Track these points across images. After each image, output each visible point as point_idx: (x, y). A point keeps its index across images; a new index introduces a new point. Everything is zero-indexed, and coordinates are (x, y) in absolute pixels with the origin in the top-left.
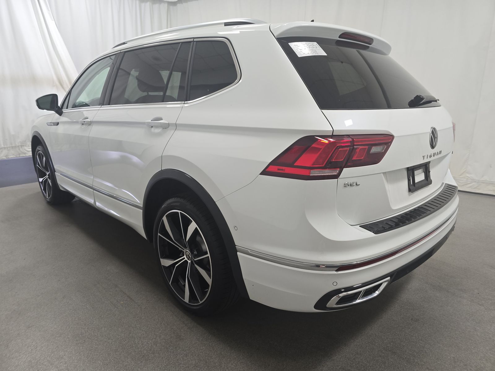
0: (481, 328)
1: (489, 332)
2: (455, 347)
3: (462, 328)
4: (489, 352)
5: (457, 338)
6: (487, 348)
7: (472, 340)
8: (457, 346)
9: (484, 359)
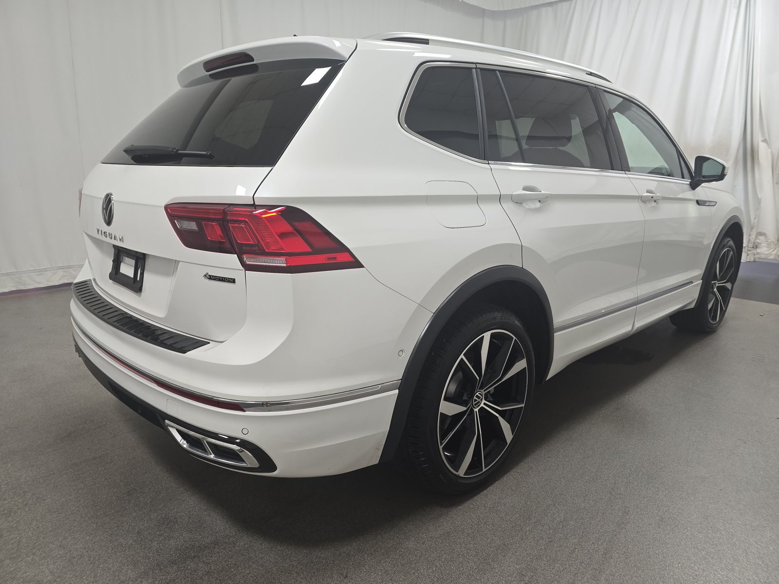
0: (58, 556)
1: (43, 561)
2: (57, 509)
3: (79, 533)
4: (18, 538)
5: (68, 518)
6: (24, 540)
7: (50, 531)
8: (56, 512)
9: (15, 525)
